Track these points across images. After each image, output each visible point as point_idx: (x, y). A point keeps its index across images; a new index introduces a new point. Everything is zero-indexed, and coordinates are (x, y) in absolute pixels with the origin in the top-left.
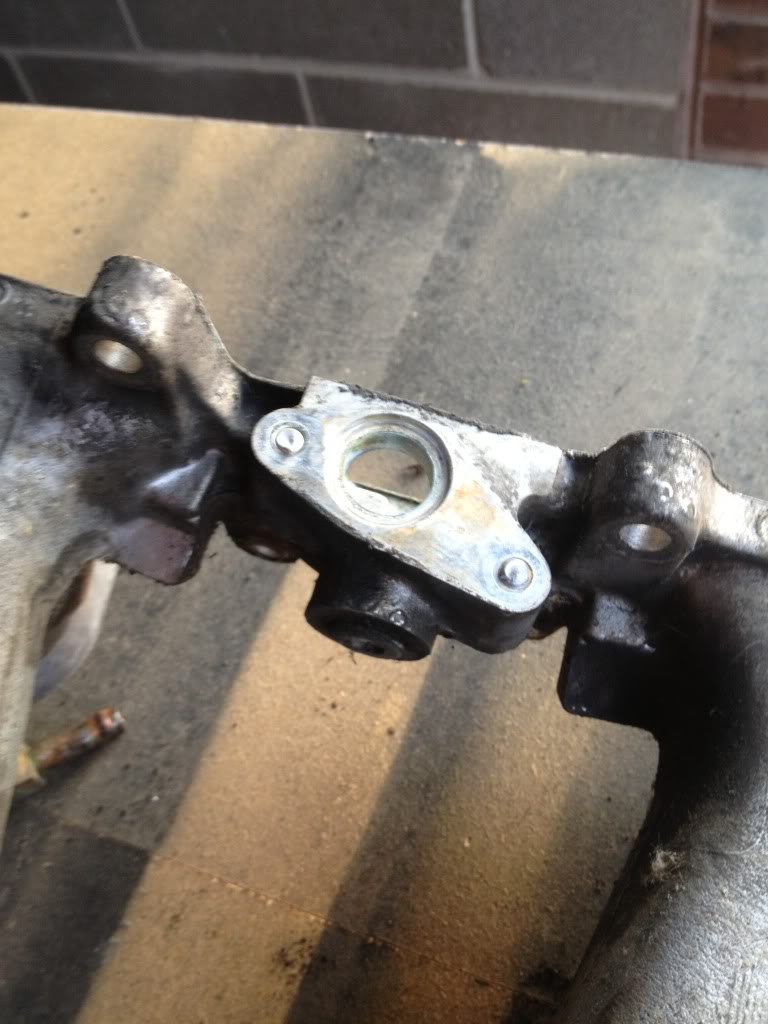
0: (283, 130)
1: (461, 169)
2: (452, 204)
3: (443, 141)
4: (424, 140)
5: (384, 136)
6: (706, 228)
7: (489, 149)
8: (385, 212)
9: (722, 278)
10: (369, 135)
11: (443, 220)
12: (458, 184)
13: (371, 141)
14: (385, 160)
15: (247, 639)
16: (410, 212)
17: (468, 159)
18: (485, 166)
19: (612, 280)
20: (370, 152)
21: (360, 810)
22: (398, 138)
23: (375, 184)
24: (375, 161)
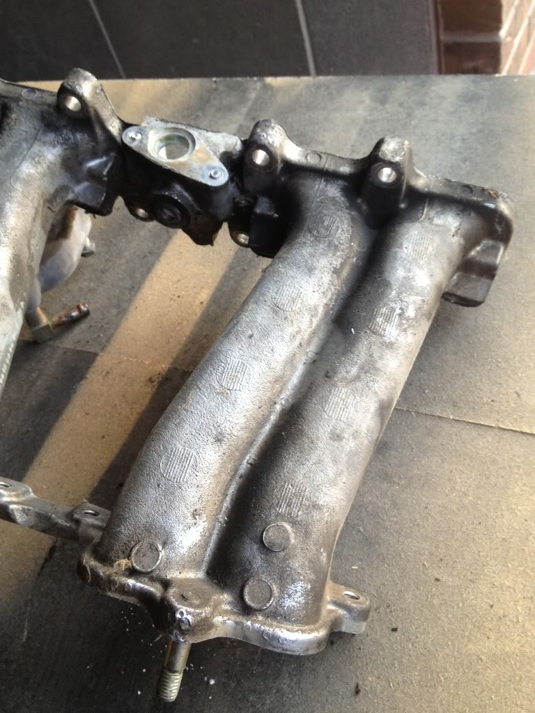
0: (174, 81)
1: (254, 89)
2: (249, 104)
3: (248, 78)
4: (239, 79)
5: (222, 79)
6: (361, 102)
7: (269, 80)
8: (219, 109)
9: (366, 122)
10: (214, 79)
11: (244, 110)
12: (253, 95)
13: (215, 82)
14: (221, 89)
15: (144, 278)
16: (230, 109)
17: (259, 85)
18: (266, 87)
19: (317, 127)
20: (214, 86)
21: (188, 330)
22: (228, 79)
23: (215, 99)
24: (216, 89)
